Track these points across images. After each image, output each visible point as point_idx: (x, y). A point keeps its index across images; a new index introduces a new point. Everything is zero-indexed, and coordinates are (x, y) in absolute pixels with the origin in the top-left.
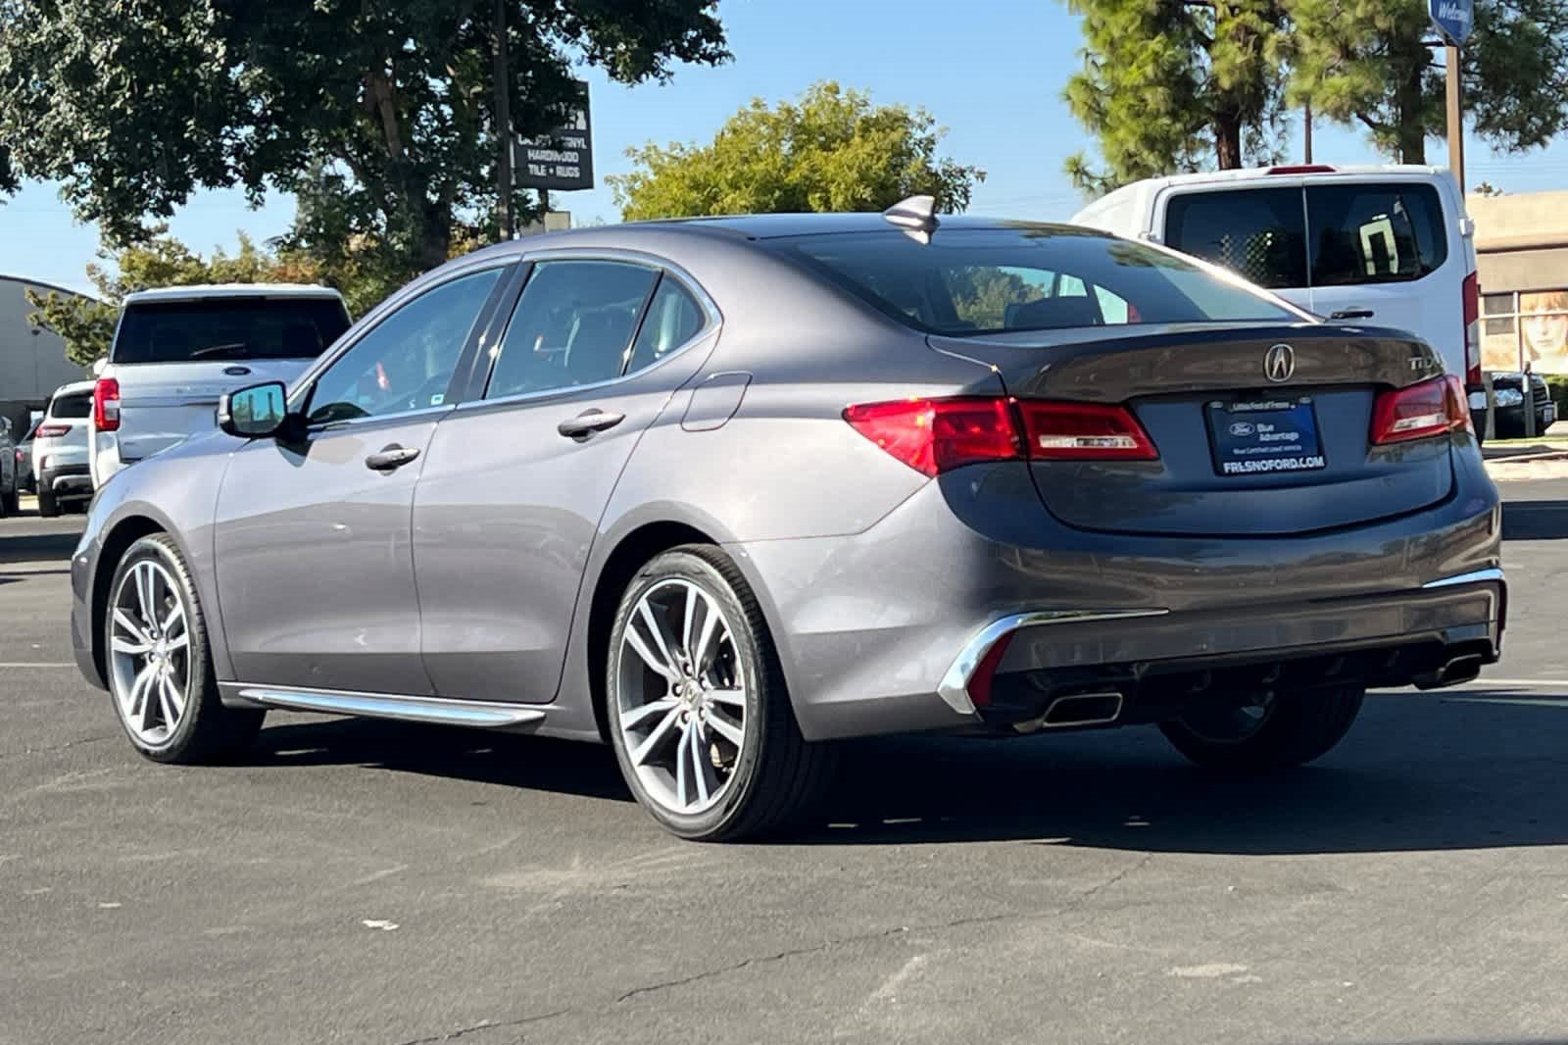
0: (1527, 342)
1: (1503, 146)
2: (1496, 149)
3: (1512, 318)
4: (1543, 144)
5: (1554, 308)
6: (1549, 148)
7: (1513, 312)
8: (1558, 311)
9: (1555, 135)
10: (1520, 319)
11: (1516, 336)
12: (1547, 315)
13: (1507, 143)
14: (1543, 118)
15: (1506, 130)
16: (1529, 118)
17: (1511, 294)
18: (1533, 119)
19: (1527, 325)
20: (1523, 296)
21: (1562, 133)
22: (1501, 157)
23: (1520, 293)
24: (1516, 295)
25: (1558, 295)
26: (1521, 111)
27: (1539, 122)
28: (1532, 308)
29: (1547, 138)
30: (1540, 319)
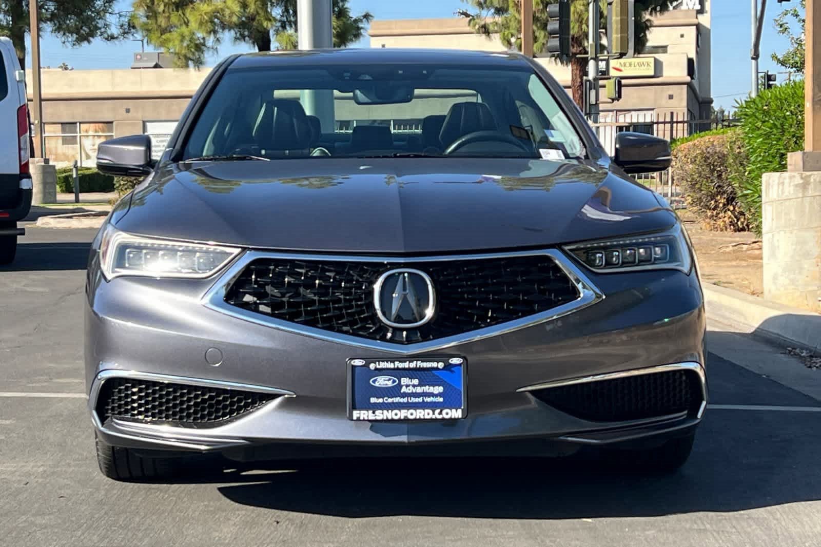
0: (84, 150)
1: (68, 42)
2: (64, 43)
3: (76, 136)
4: (89, 42)
5: (98, 132)
6: (92, 44)
7: (77, 133)
8: (100, 134)
9: (96, 38)
10: (80, 137)
11: (78, 146)
12: (94, 136)
13: (70, 40)
14: (89, 28)
15: (69, 33)
16: (81, 28)
17: (75, 123)
18: (84, 28)
19: (84, 141)
20: (81, 125)
21: (99, 37)
22: (67, 47)
23: (80, 123)
24: (78, 124)
25: (101, 125)
26: (77, 23)
27: (87, 30)
28: (87, 131)
29: (91, 39)
30: (91, 137)
